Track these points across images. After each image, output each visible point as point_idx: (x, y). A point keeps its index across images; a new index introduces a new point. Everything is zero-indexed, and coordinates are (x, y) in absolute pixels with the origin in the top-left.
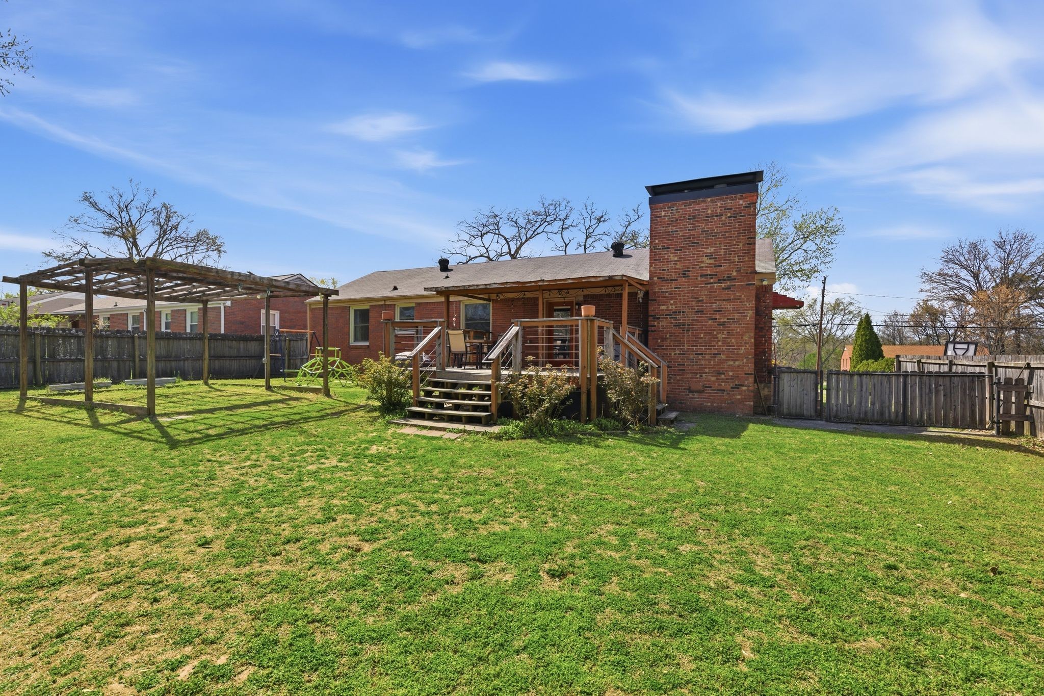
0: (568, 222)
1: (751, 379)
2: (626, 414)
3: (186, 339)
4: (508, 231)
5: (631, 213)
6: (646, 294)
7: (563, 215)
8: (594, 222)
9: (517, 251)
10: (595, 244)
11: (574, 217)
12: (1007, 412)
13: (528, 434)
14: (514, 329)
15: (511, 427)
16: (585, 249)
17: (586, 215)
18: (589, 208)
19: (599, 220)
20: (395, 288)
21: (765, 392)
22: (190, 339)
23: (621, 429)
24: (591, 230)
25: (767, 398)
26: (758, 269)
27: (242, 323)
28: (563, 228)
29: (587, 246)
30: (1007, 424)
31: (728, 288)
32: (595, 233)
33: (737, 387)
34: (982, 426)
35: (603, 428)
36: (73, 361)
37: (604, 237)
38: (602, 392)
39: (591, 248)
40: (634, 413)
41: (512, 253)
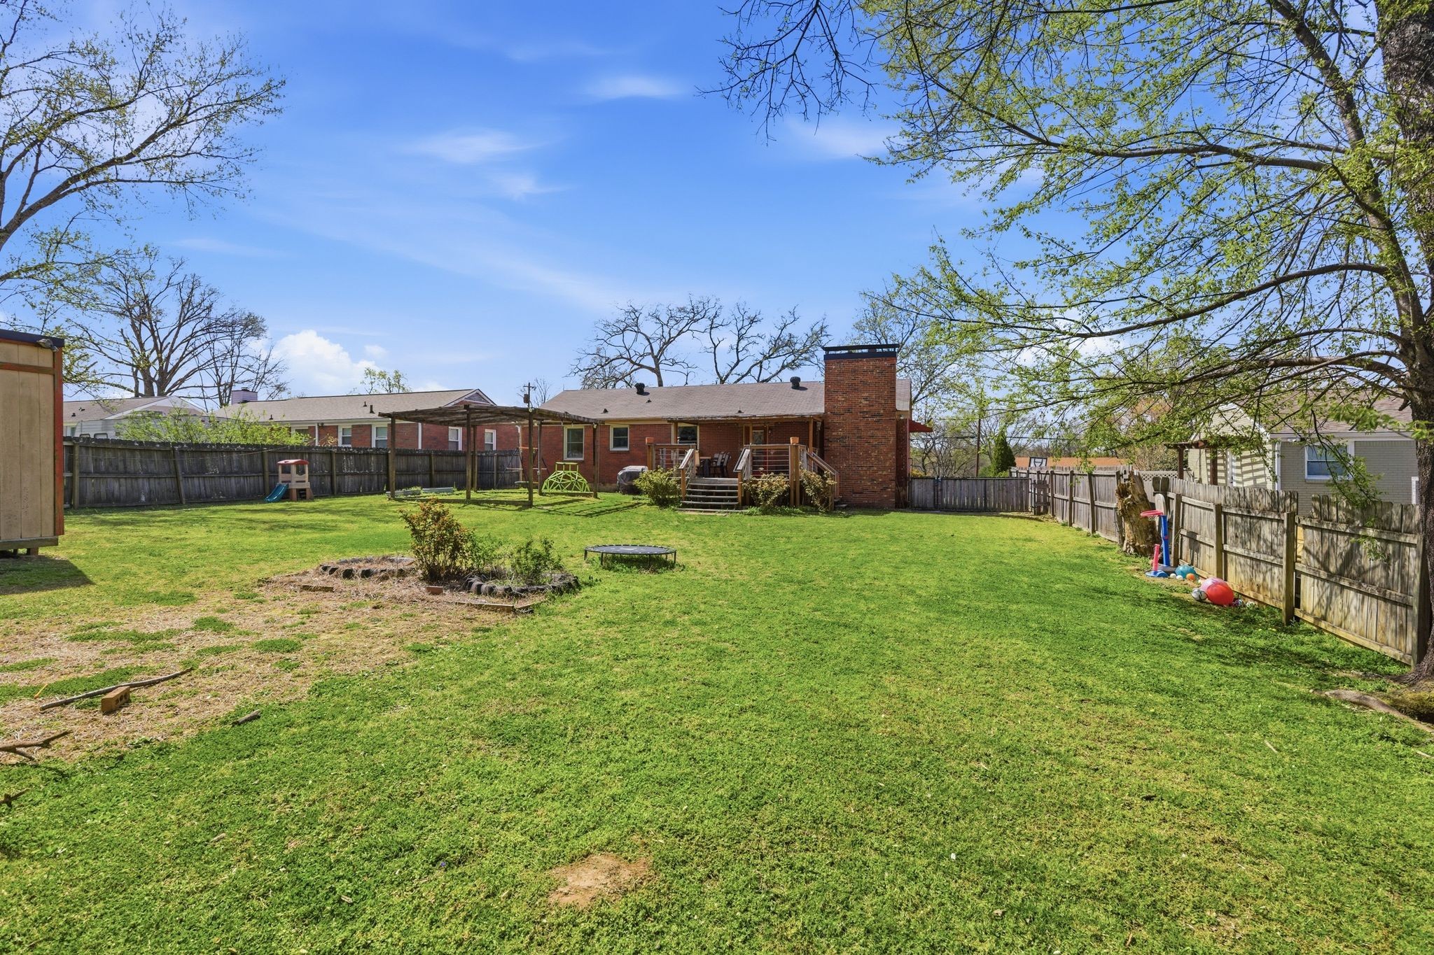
0: (717, 321)
1: (894, 484)
2: (817, 503)
3: (418, 455)
4: (650, 327)
5: (787, 315)
6: (823, 423)
7: (711, 313)
8: (747, 323)
9: (661, 350)
10: (749, 347)
11: (724, 316)
12: (1039, 500)
13: (765, 513)
14: (747, 451)
15: (754, 509)
16: (738, 352)
17: (738, 315)
18: (741, 307)
19: (752, 321)
20: (606, 411)
21: (903, 493)
22: (422, 455)
23: (815, 511)
24: (743, 331)
25: (904, 497)
26: (898, 408)
27: (435, 439)
28: (711, 328)
29: (740, 349)
30: (1039, 508)
31: (878, 421)
32: (747, 335)
33: (885, 489)
34: (1027, 510)
35: (806, 511)
36: (352, 474)
37: (758, 340)
38: (802, 488)
39: (744, 352)
40: (821, 502)
41: (655, 354)
